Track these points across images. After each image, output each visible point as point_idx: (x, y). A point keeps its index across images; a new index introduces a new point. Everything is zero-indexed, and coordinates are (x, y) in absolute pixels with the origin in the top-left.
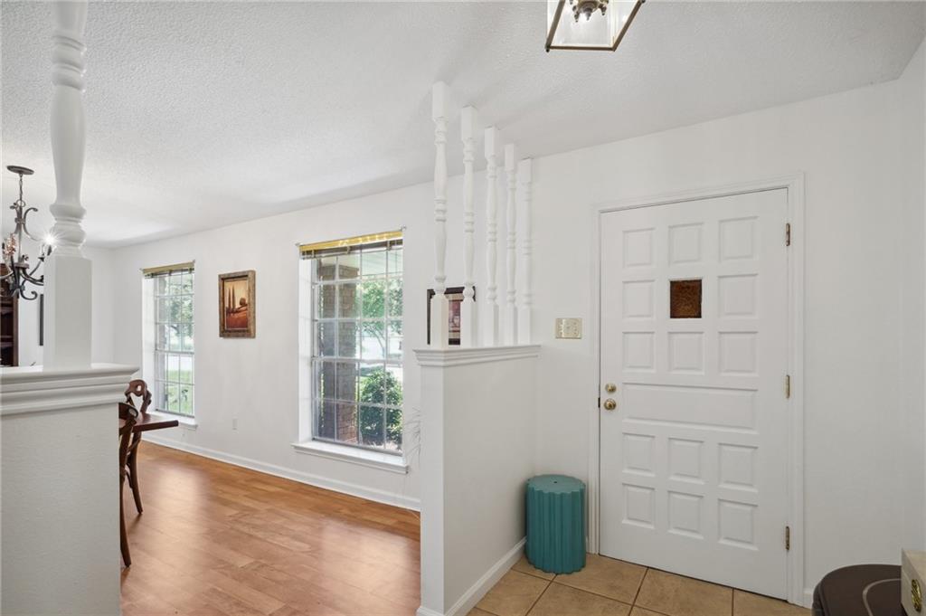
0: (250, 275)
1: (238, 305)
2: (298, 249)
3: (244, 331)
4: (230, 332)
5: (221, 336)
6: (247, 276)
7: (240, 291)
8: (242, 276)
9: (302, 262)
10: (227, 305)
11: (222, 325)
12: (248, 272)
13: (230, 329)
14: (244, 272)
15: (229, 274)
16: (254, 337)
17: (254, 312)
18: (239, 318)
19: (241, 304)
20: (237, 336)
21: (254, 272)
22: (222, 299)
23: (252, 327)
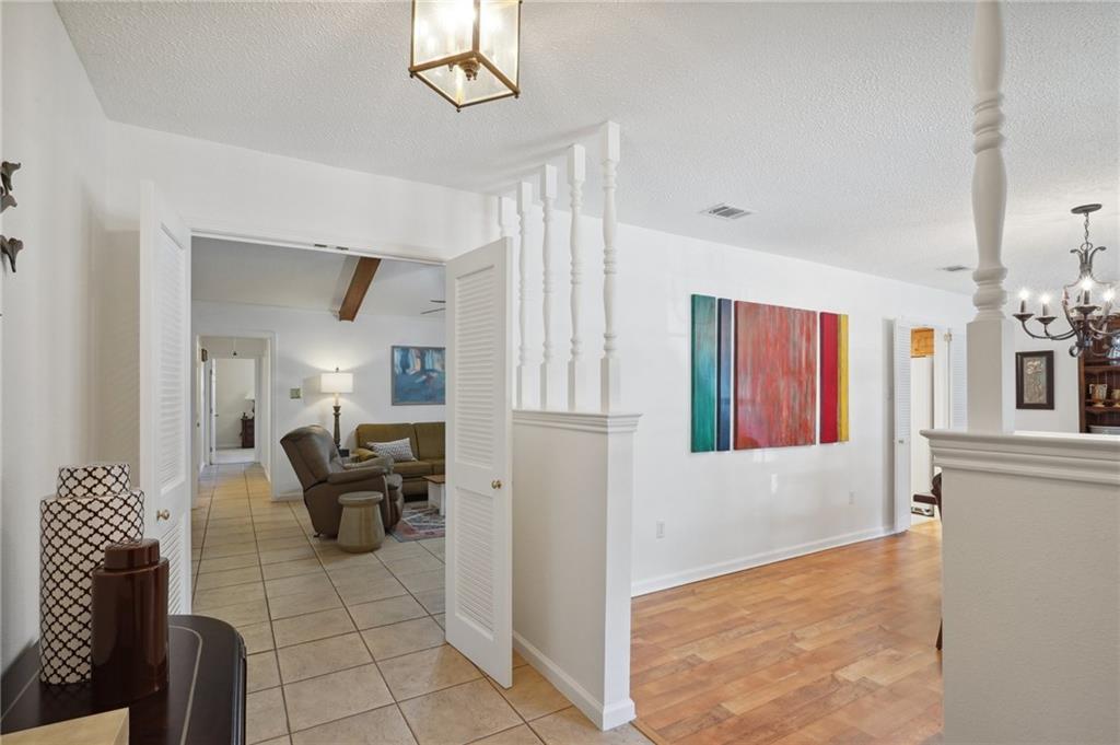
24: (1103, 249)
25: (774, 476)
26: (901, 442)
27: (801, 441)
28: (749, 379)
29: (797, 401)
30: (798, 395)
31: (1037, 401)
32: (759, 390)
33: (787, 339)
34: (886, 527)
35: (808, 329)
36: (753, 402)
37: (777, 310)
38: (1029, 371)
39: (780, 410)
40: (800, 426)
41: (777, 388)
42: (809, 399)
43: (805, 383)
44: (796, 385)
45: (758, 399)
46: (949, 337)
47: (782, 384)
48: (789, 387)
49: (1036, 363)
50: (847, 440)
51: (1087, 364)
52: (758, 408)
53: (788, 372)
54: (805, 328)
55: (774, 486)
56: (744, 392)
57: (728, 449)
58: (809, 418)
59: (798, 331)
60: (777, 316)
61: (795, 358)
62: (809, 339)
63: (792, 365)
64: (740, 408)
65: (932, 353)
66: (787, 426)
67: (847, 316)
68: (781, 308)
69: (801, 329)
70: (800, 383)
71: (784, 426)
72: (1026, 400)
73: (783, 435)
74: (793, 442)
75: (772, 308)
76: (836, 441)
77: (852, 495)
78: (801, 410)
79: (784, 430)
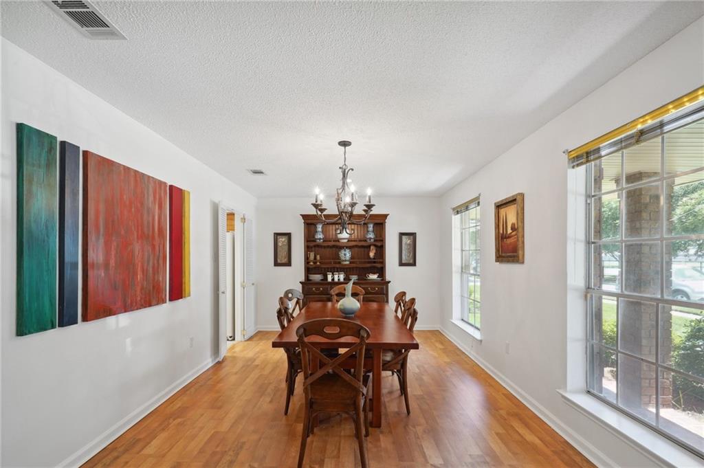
0: (519, 198)
1: (509, 231)
2: (565, 157)
3: (514, 256)
4: (504, 257)
5: (496, 261)
6: (515, 200)
7: (510, 215)
8: (511, 201)
9: (571, 172)
10: (501, 231)
11: (497, 250)
12: (517, 195)
13: (503, 255)
14: (513, 196)
15: (502, 201)
16: (523, 263)
17: (523, 236)
18: (511, 243)
19: (512, 229)
20: (508, 262)
21: (522, 195)
22: (497, 226)
23: (520, 252)
24: (352, 170)
25: (128, 341)
26: (223, 293)
27: (154, 302)
28: (102, 241)
29: (151, 263)
30: (151, 258)
31: (283, 261)
32: (113, 253)
33: (142, 204)
34: (213, 357)
35: (160, 199)
36: (106, 265)
37: (132, 174)
38: (280, 244)
39: (135, 274)
40: (154, 287)
41: (132, 252)
42: (161, 262)
43: (157, 248)
44: (150, 248)
45: (112, 262)
46: (243, 220)
47: (137, 247)
48: (143, 251)
49: (283, 240)
50: (189, 295)
51: (308, 241)
52: (111, 272)
53: (142, 236)
54: (157, 197)
55: (129, 348)
56: (96, 255)
57: (76, 322)
58: (161, 279)
59: (151, 198)
60: (132, 179)
61: (148, 223)
62: (160, 207)
63: (145, 230)
64: (90, 273)
65: (234, 230)
66: (142, 289)
67: (189, 193)
68: (136, 172)
69: (155, 197)
70: (153, 247)
71: (138, 289)
72: (279, 261)
73: (139, 299)
74: (148, 304)
75: (127, 169)
76: (181, 297)
77: (192, 339)
78: (154, 274)
79: (138, 293)
